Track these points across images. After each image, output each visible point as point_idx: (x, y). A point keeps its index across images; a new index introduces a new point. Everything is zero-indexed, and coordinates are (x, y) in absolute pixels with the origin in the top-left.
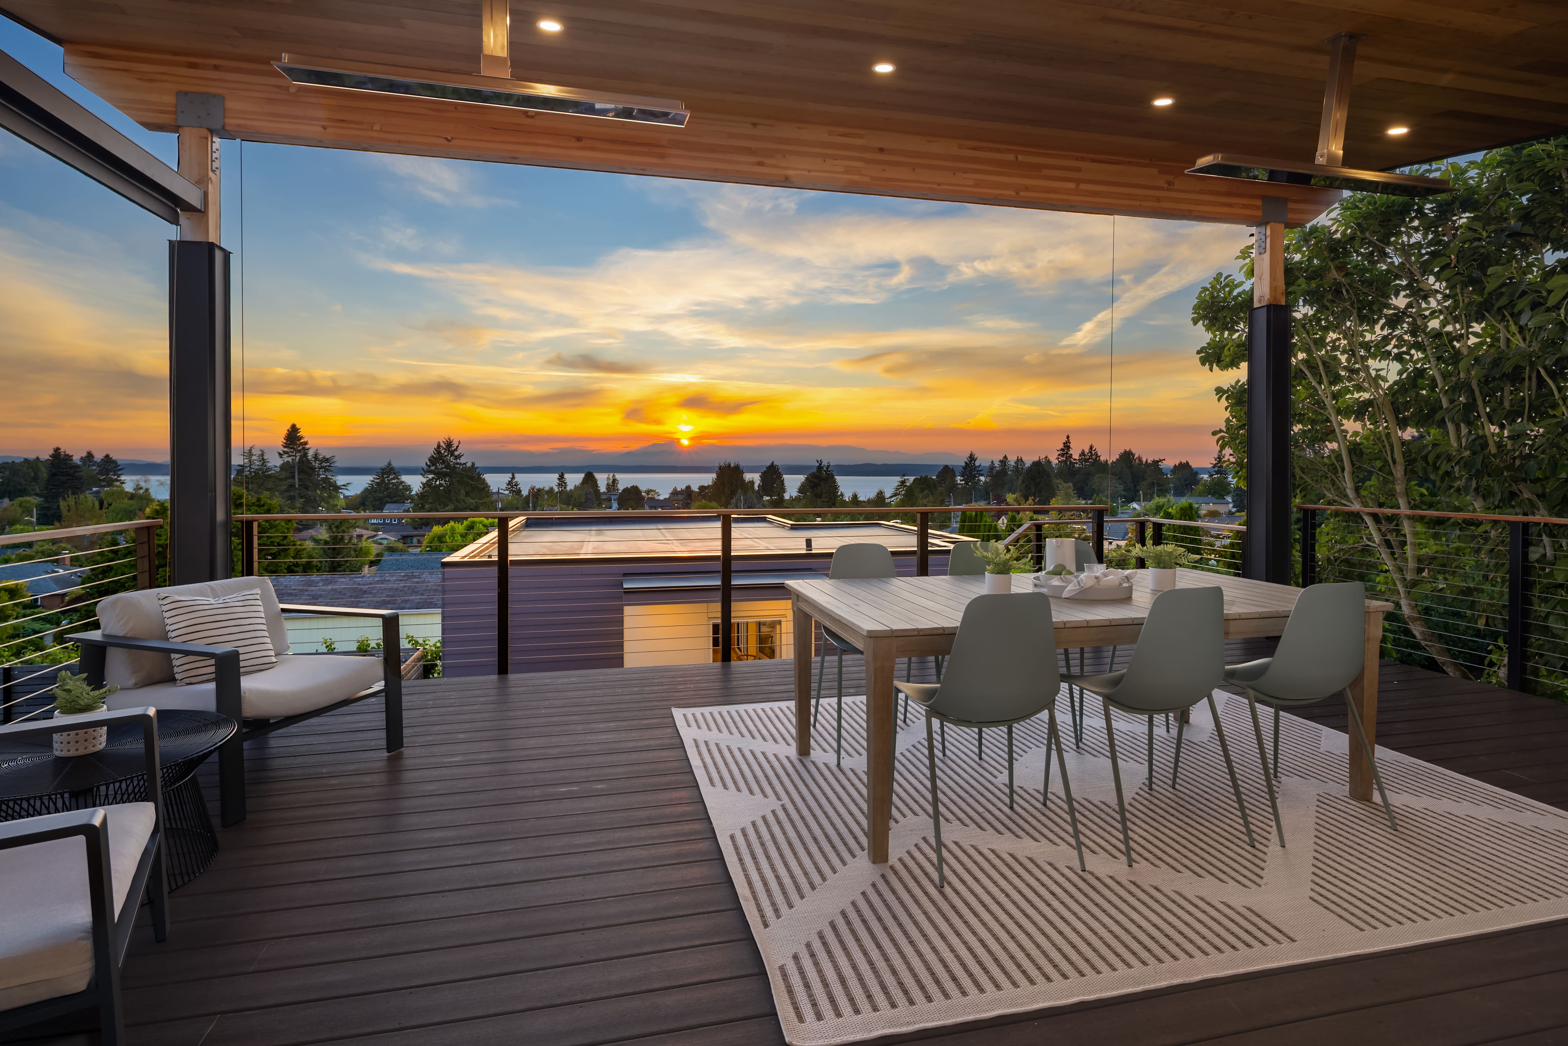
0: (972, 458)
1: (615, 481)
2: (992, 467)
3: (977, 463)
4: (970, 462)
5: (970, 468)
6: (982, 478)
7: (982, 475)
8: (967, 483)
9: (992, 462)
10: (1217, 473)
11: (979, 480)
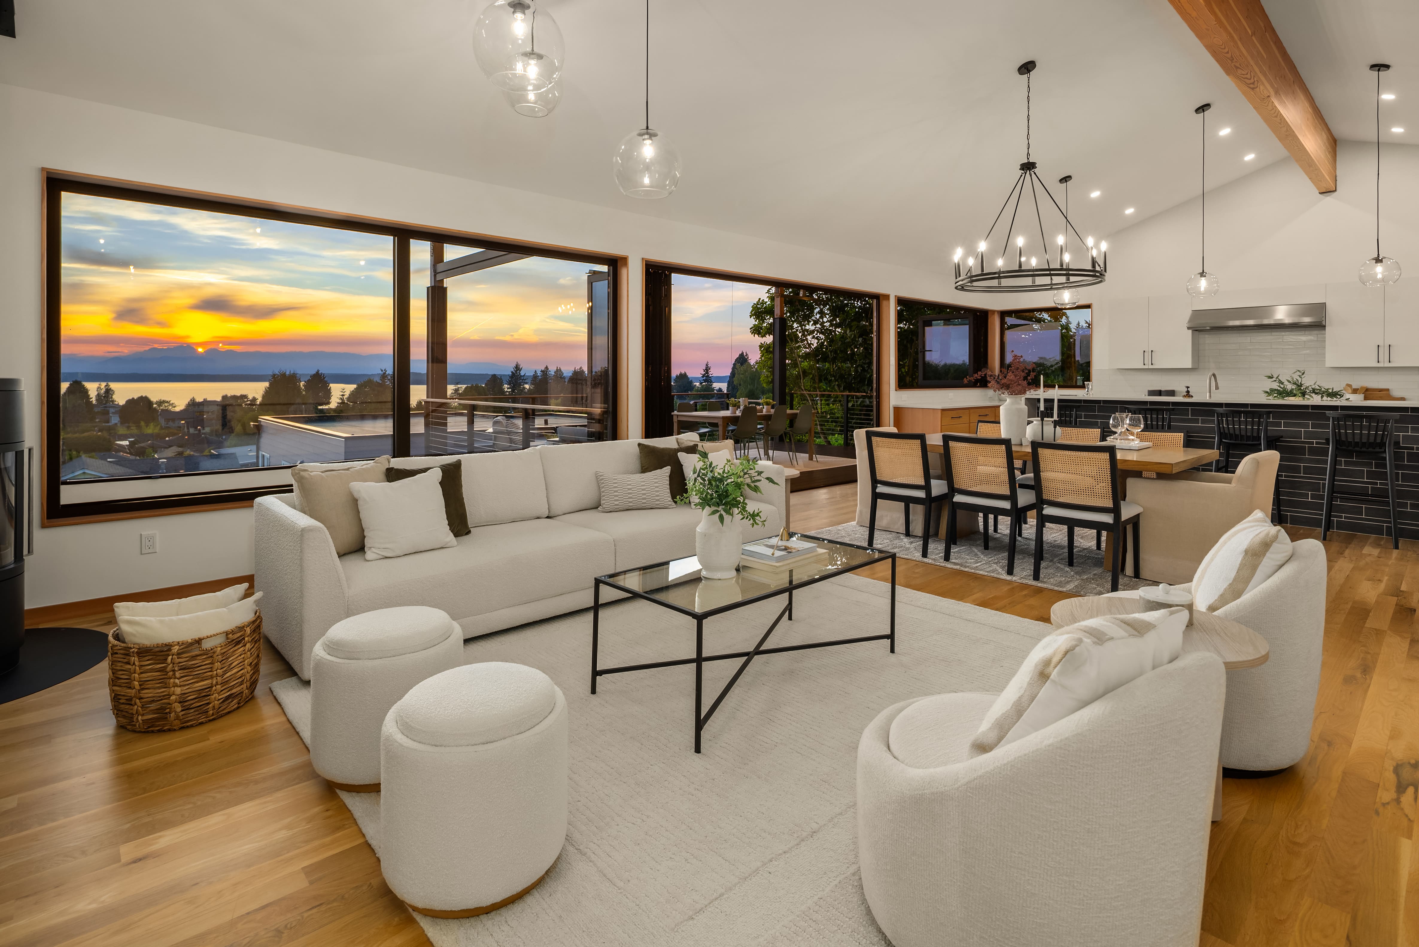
0: (517, 368)
1: (108, 391)
2: (535, 376)
3: (522, 373)
4: (516, 371)
5: (516, 378)
6: (527, 386)
7: (526, 383)
8: (513, 391)
9: (536, 371)
10: (705, 381)
11: (524, 388)
